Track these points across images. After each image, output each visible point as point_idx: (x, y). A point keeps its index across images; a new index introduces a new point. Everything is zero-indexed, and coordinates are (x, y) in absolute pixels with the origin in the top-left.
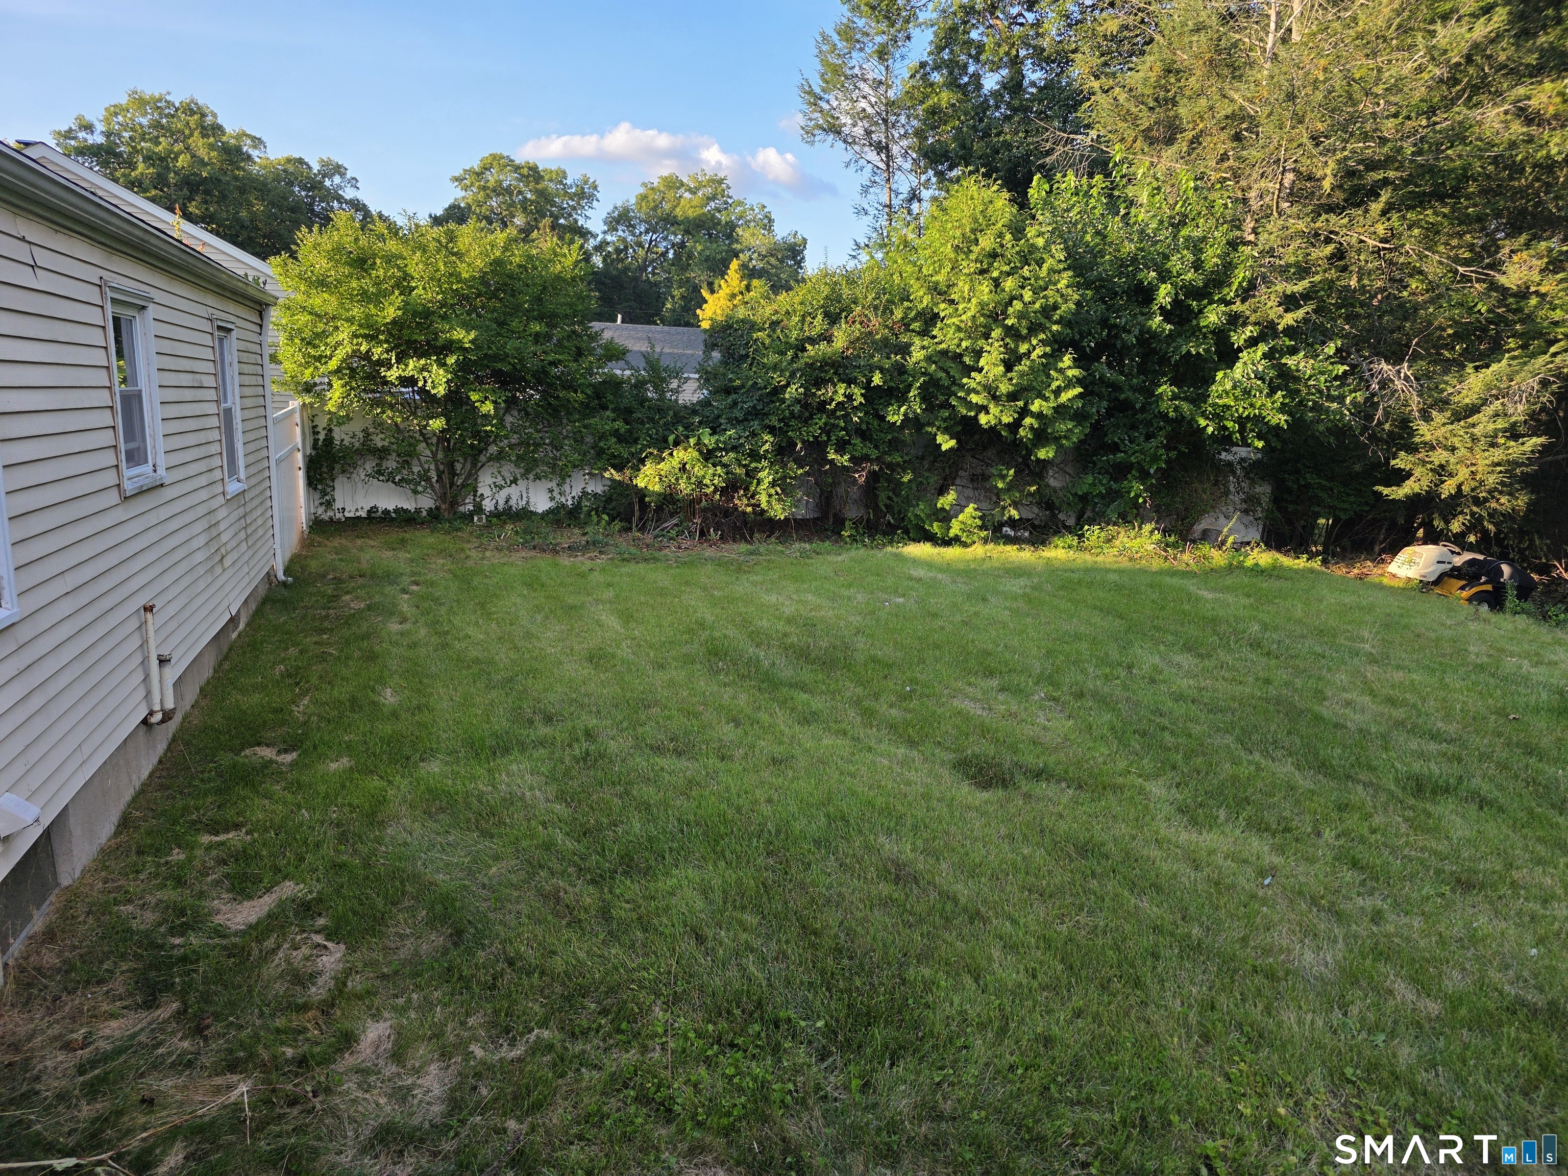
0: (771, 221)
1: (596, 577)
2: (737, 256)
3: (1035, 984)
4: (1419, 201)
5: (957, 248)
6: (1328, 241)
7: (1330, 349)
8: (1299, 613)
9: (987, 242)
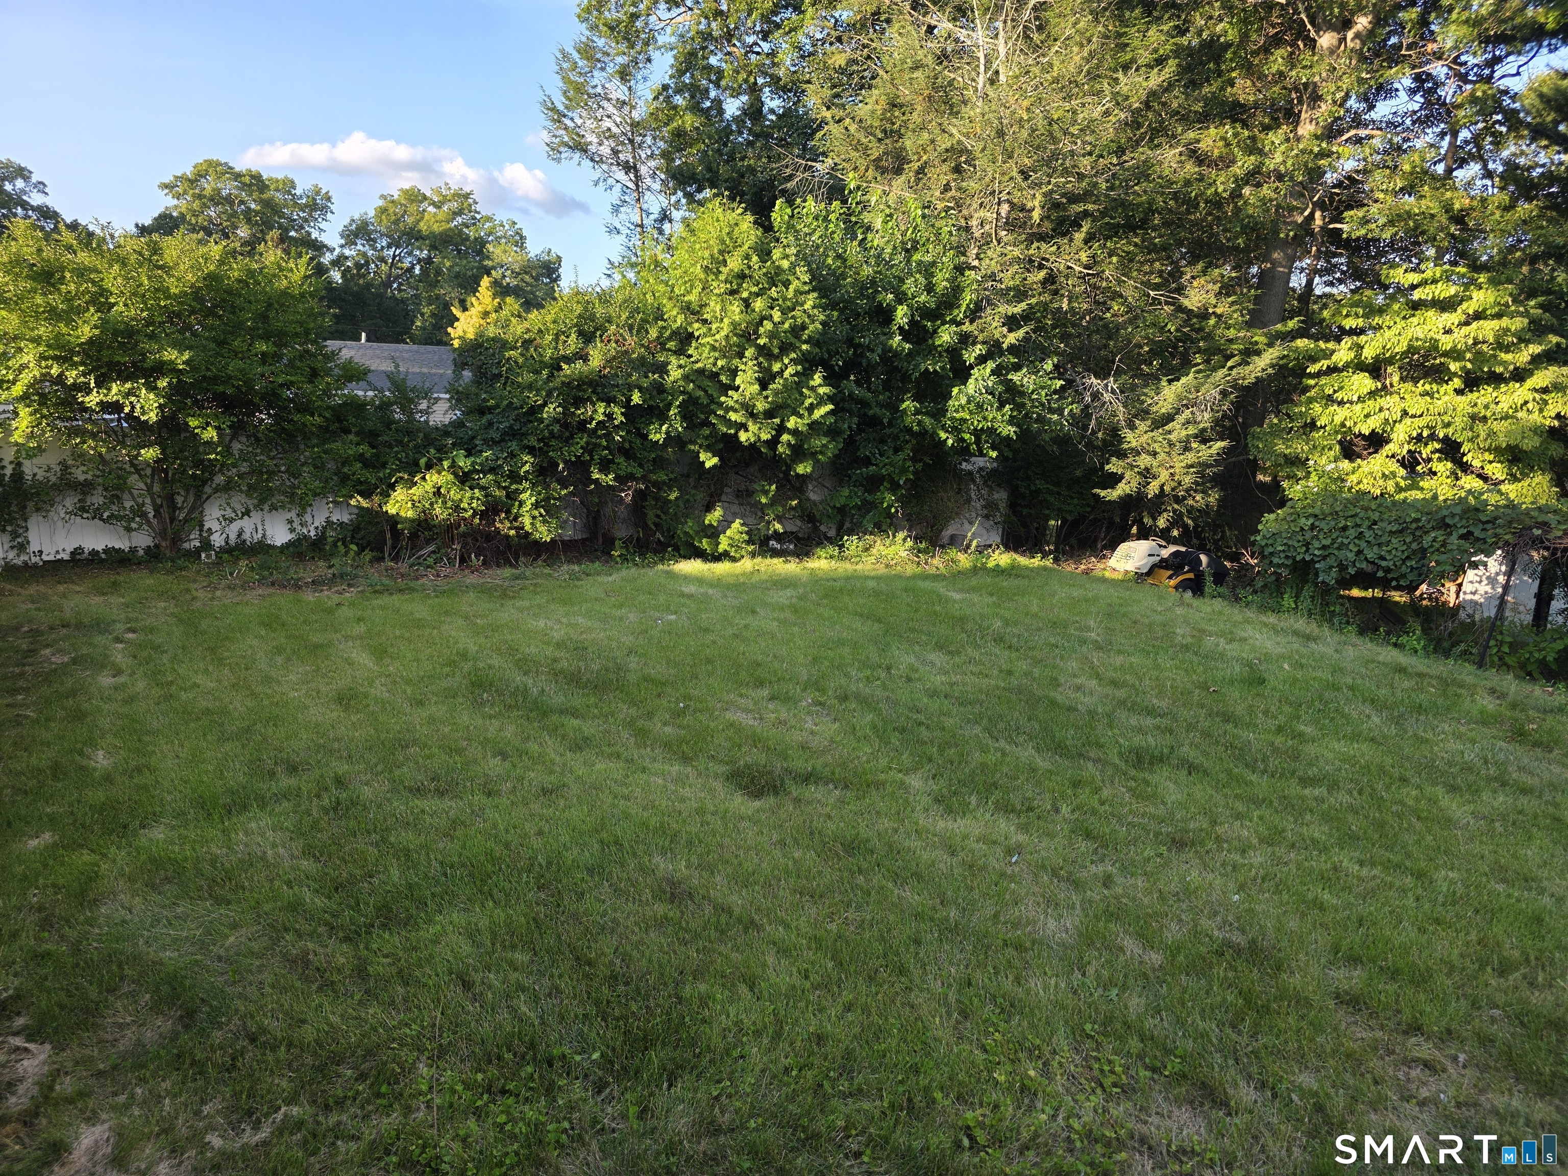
0: (522, 238)
1: (345, 612)
2: (489, 274)
3: (808, 985)
4: (1112, 232)
5: (706, 269)
6: (1041, 267)
7: (1048, 366)
8: (1035, 609)
9: (734, 263)
